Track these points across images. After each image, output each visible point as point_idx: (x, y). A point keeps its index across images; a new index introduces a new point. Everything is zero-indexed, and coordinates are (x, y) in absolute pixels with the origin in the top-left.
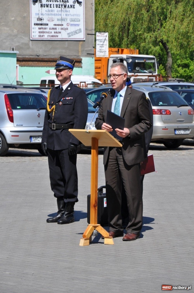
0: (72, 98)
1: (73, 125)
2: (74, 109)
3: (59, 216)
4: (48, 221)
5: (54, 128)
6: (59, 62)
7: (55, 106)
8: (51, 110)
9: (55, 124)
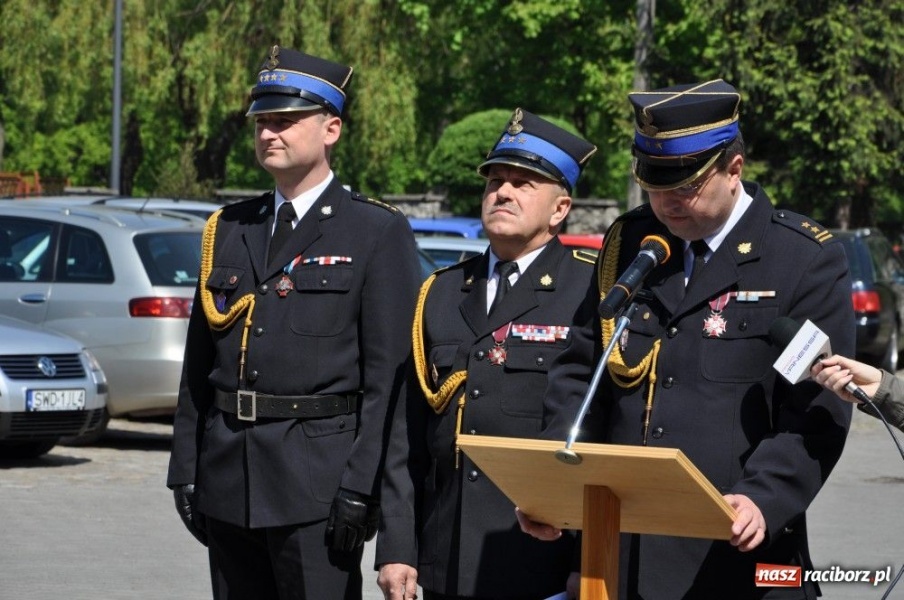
6: (274, 77)
7: (251, 296)
9: (253, 394)
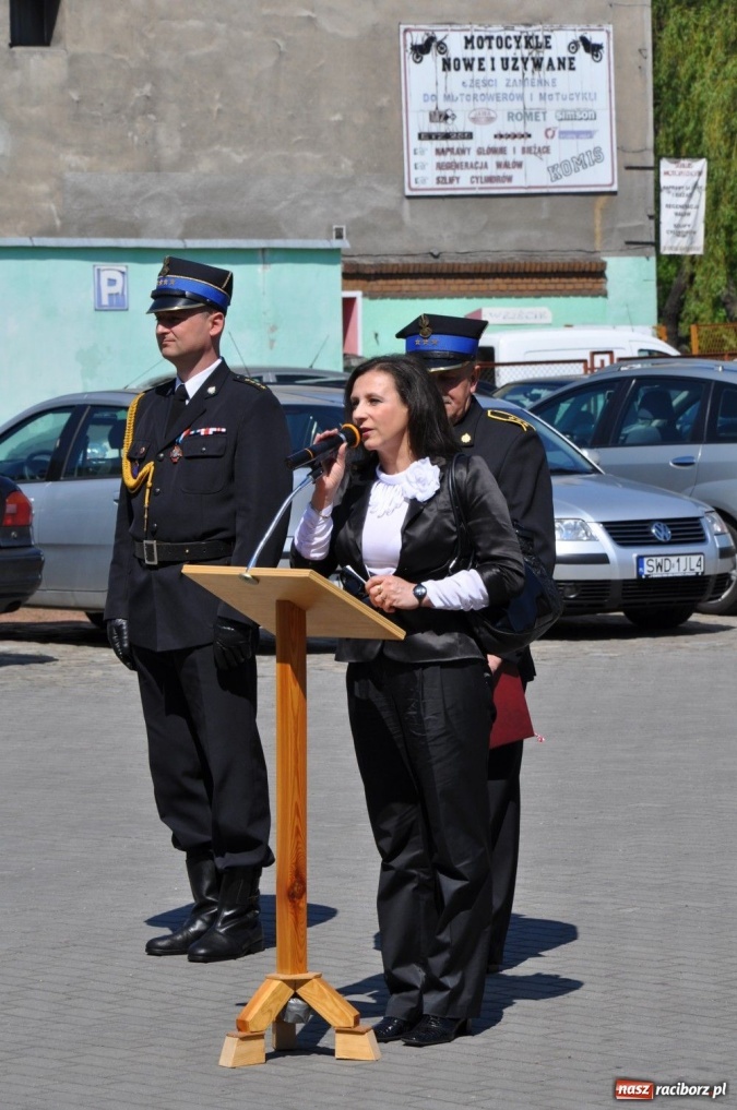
0: (224, 430)
1: (231, 540)
2: (231, 477)
3: (199, 925)
4: (152, 949)
5: (151, 558)
7: (152, 463)
8: (137, 484)
9: (154, 543)
